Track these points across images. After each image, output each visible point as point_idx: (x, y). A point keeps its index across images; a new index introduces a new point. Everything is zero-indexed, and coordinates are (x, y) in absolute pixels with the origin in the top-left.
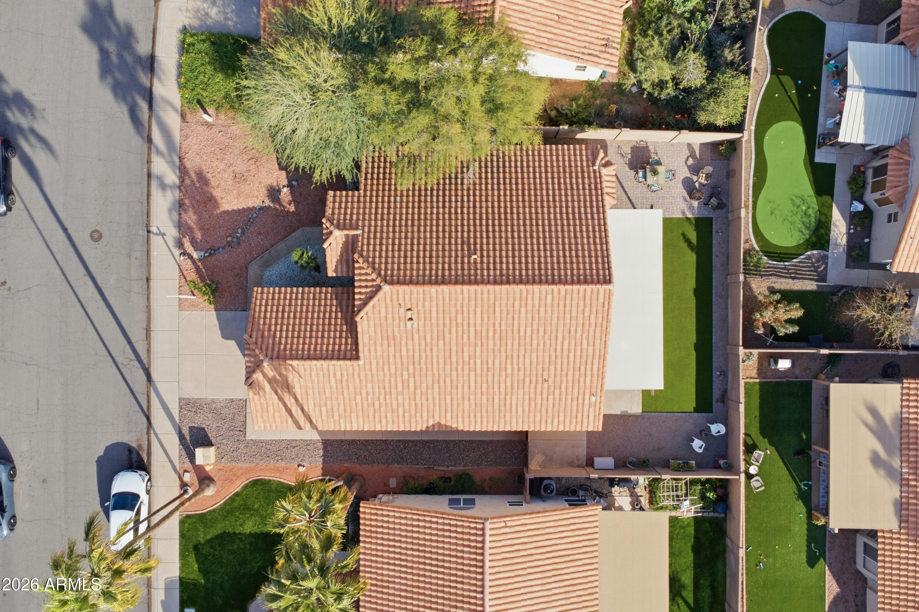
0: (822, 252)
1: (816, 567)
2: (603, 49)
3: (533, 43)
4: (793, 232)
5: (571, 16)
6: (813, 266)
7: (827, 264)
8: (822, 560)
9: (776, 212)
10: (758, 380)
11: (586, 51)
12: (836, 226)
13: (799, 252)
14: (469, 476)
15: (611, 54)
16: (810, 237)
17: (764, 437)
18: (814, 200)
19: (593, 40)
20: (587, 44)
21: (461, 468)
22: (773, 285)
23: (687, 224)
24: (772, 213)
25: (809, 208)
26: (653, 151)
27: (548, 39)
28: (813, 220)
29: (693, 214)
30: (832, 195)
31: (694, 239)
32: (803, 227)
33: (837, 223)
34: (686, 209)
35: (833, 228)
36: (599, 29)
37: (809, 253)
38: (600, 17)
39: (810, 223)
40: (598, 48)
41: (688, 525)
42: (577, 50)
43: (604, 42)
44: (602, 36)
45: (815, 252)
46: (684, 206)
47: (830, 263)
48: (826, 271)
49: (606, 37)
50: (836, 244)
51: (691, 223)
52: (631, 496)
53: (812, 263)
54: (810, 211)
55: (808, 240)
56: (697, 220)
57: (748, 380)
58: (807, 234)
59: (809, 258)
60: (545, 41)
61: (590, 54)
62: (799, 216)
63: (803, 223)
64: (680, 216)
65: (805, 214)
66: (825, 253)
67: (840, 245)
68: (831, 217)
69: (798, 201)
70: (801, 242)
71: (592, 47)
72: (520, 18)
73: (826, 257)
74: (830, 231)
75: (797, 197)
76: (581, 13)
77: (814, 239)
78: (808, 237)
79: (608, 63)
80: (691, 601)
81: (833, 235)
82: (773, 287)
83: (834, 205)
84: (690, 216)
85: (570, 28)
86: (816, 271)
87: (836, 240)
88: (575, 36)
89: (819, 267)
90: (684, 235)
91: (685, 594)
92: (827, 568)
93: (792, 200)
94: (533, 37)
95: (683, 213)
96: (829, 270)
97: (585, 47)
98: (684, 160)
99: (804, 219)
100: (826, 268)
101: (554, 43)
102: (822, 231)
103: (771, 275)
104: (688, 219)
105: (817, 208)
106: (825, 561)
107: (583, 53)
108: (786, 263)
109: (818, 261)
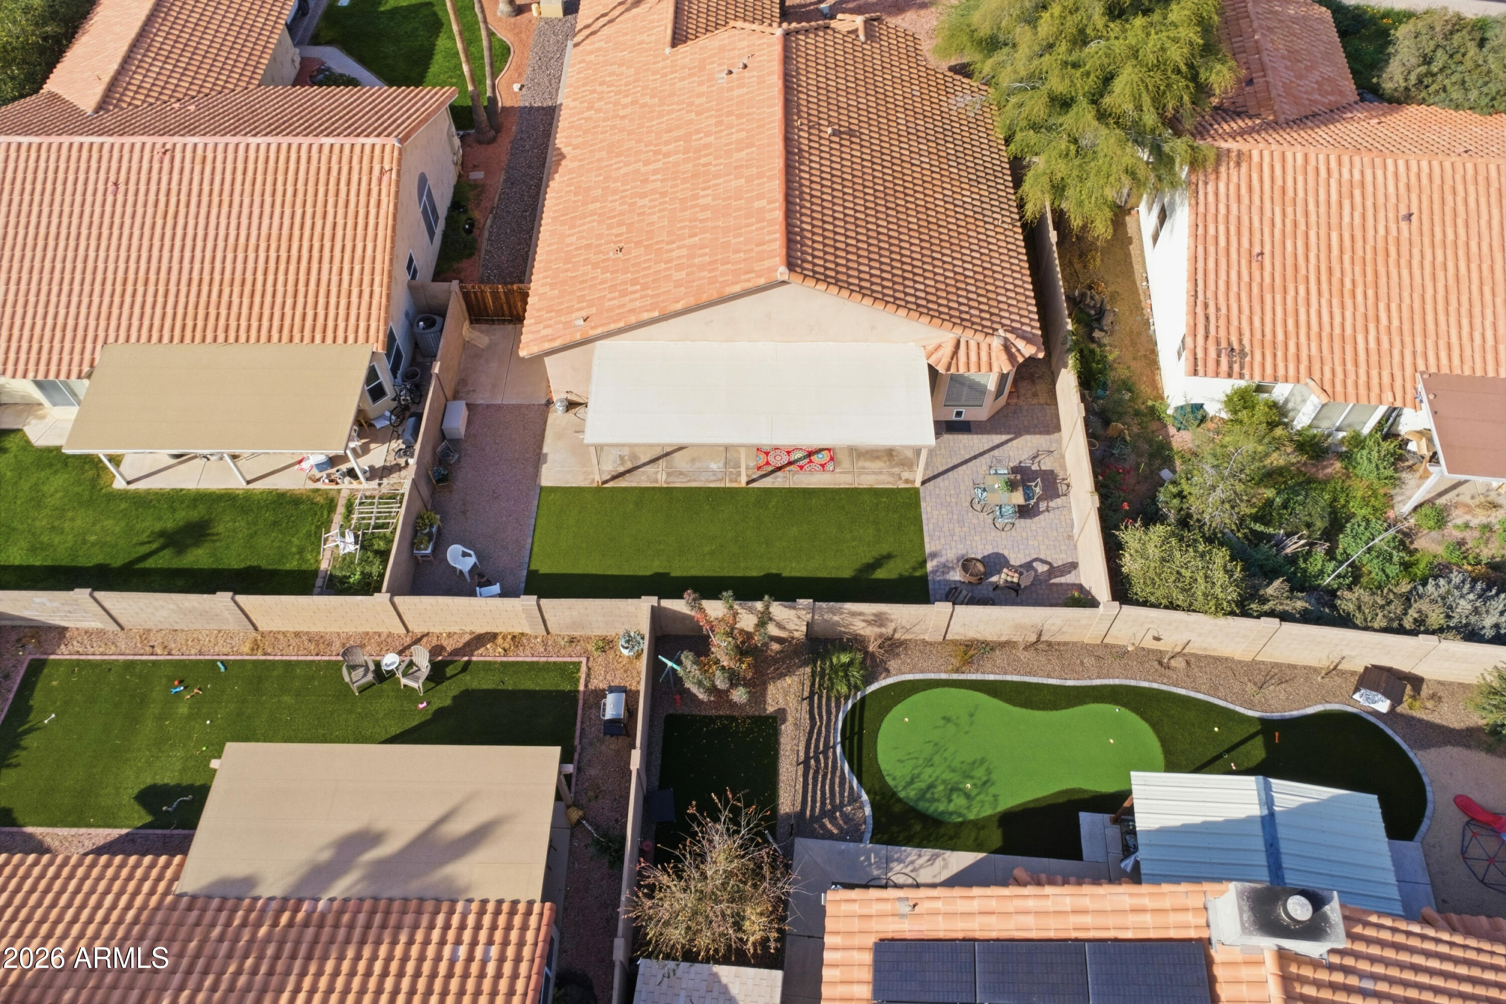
0: (868, 828)
1: (137, 807)
2: (1224, 344)
3: (1201, 209)
4: (910, 764)
5: (1267, 279)
6: (835, 808)
7: (841, 838)
8: (148, 819)
9: (951, 728)
10: (581, 688)
11: (1212, 310)
12: (933, 859)
13: (865, 776)
14: (471, 255)
15: (1218, 363)
16: (900, 800)
17: (455, 698)
18: (988, 811)
19: (1235, 322)
20: (1224, 310)
21: (484, 245)
22: (790, 719)
23: (912, 562)
24: (947, 719)
25: (968, 796)
26: (1052, 504)
27: (1217, 238)
28: (942, 807)
29: (934, 572)
30: (1004, 850)
31: (880, 574)
32: (923, 785)
33: (939, 862)
34: (943, 560)
35: (928, 852)
36: (1258, 335)
37: (865, 797)
38: (1280, 336)
39: (933, 800)
40: (1222, 333)
41: (302, 559)
42: (1210, 294)
43: (1236, 346)
44: (1246, 341)
45: (868, 810)
46: (950, 554)
47: (843, 846)
48: (823, 837)
49: (1247, 350)
50: (888, 860)
51: (914, 569)
52: (384, 468)
53: (842, 805)
54: (959, 801)
55: (894, 794)
56: (924, 579)
57: (584, 669)
58: (908, 794)
59: (854, 799)
60: (1211, 231)
61: (1207, 318)
62: (947, 776)
63: (931, 786)
64: (928, 549)
65: (953, 790)
66: (868, 835)
67: (888, 869)
68: (954, 849)
69: (980, 773)
70: (889, 780)
71: (1222, 322)
72: (1239, 186)
73: (857, 837)
74: (920, 845)
75: (989, 772)
76: (1279, 298)
77: (897, 808)
78: (902, 795)
79: (1200, 355)
80: (150, 563)
81: (911, 852)
82: (784, 720)
83: (982, 855)
84: (930, 566)
85: (1245, 277)
86: (824, 814)
87: (900, 861)
88: (1234, 288)
89: (833, 820)
90: (889, 557)
91: (167, 553)
92: (124, 831)
93: (983, 761)
94: (1212, 210)
95: (934, 555)
96: (827, 843)
97: (1218, 309)
98: (1042, 557)
99: (941, 788)
100: (830, 836)
101: (1211, 249)
102: (918, 828)
103: (812, 718)
104: (923, 563)
105: (971, 816)
106: (144, 827)
107: (1206, 306)
108: (839, 749)
109: (846, 818)
